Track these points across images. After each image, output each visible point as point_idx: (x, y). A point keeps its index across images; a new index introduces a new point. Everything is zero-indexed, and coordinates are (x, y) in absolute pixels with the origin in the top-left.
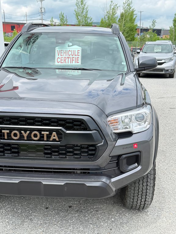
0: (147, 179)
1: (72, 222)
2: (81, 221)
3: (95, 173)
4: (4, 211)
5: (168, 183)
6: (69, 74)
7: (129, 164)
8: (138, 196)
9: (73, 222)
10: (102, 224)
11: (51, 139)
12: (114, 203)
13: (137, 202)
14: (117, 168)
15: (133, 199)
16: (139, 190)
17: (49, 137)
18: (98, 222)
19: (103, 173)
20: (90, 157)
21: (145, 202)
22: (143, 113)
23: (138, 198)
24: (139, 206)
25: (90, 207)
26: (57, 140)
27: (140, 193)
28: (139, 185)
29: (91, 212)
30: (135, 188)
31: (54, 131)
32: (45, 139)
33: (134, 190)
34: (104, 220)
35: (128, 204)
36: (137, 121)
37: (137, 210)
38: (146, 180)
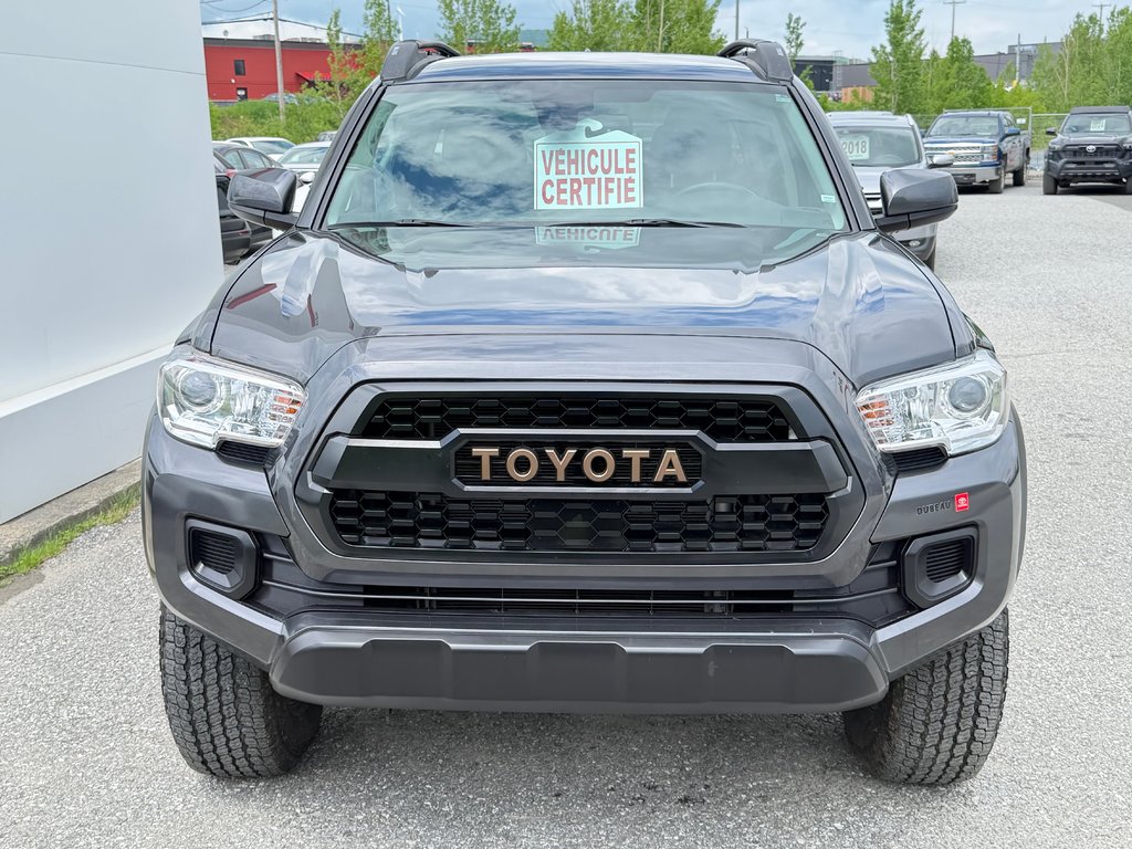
0: (981, 651)
1: (676, 838)
2: (712, 835)
3: (815, 609)
4: (386, 812)
5: (1024, 690)
6: (587, 248)
7: (937, 575)
8: (942, 722)
9: (681, 838)
10: (801, 842)
11: (658, 477)
12: (826, 767)
13: (937, 747)
14: (895, 590)
15: (923, 736)
16: (949, 697)
17: (649, 467)
18: (782, 834)
19: (844, 608)
20: (802, 542)
21: (969, 747)
22: (978, 379)
23: (943, 729)
24: (943, 767)
25: (732, 785)
26: (682, 478)
27: (953, 708)
28: (949, 673)
29: (742, 803)
30: (931, 686)
31: (671, 446)
32: (636, 477)
33: (930, 698)
34: (806, 829)
35: (901, 757)
36: (957, 408)
37: (924, 791)
38: (977, 653)
